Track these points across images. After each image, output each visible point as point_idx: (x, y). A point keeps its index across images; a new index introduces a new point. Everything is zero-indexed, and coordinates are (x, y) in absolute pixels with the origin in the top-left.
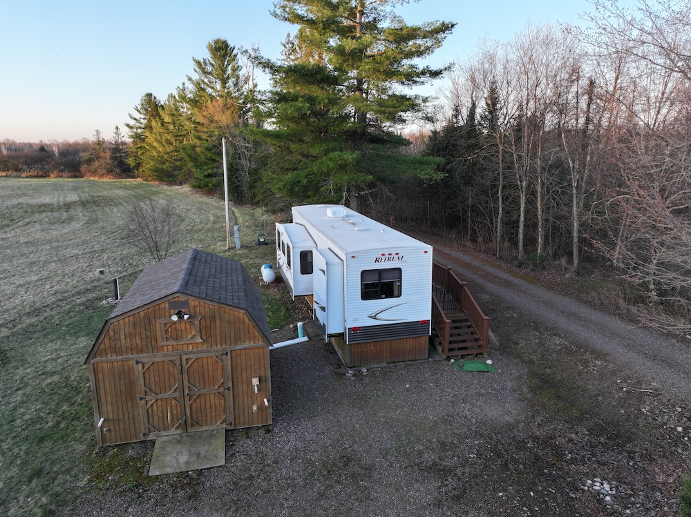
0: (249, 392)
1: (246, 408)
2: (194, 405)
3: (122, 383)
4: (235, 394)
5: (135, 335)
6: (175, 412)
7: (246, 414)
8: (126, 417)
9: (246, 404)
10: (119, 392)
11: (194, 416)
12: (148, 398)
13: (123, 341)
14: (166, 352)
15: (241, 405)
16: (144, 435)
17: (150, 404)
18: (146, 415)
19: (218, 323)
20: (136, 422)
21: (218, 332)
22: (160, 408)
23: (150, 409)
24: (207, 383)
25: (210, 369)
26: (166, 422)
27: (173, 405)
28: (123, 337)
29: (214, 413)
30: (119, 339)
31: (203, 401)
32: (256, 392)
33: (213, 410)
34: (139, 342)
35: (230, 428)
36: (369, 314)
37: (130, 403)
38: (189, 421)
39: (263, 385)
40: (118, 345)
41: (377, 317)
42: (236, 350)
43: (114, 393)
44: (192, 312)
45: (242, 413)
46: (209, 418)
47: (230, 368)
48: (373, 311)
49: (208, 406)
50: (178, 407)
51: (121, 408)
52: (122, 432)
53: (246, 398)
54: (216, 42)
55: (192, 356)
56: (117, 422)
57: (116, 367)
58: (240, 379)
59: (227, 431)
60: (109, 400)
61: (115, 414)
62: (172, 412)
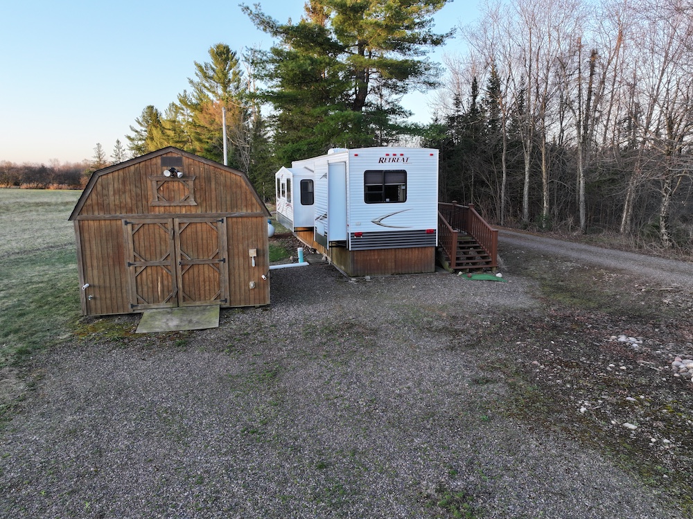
0: (246, 266)
1: (242, 284)
2: (186, 276)
3: (110, 245)
4: (231, 267)
5: (124, 192)
6: (166, 283)
7: (243, 291)
8: (113, 285)
9: (242, 279)
10: (106, 255)
11: (187, 289)
12: (138, 264)
13: (112, 198)
14: (157, 213)
15: (237, 281)
16: (133, 306)
17: (139, 270)
18: (135, 284)
19: (213, 186)
20: (124, 291)
21: (213, 196)
22: (150, 276)
23: (139, 277)
24: (201, 252)
25: (205, 237)
26: (156, 294)
27: (164, 275)
28: (111, 193)
29: (207, 288)
30: (107, 196)
31: (196, 273)
32: (253, 265)
33: (207, 283)
34: (129, 200)
35: (224, 306)
36: (373, 218)
37: (117, 268)
38: (181, 293)
39: (261, 259)
40: (106, 202)
41: (382, 222)
42: (232, 217)
43: (100, 256)
44: (186, 170)
45: (237, 289)
46: (202, 292)
47: (225, 238)
48: (377, 216)
49: (201, 279)
50: (169, 277)
51: (107, 274)
52: (108, 302)
53: (242, 273)
54: (218, 47)
55: (185, 220)
56: (103, 290)
57: (103, 226)
58: (236, 251)
59: (222, 309)
60: (95, 264)
61: (102, 281)
62: (162, 283)
